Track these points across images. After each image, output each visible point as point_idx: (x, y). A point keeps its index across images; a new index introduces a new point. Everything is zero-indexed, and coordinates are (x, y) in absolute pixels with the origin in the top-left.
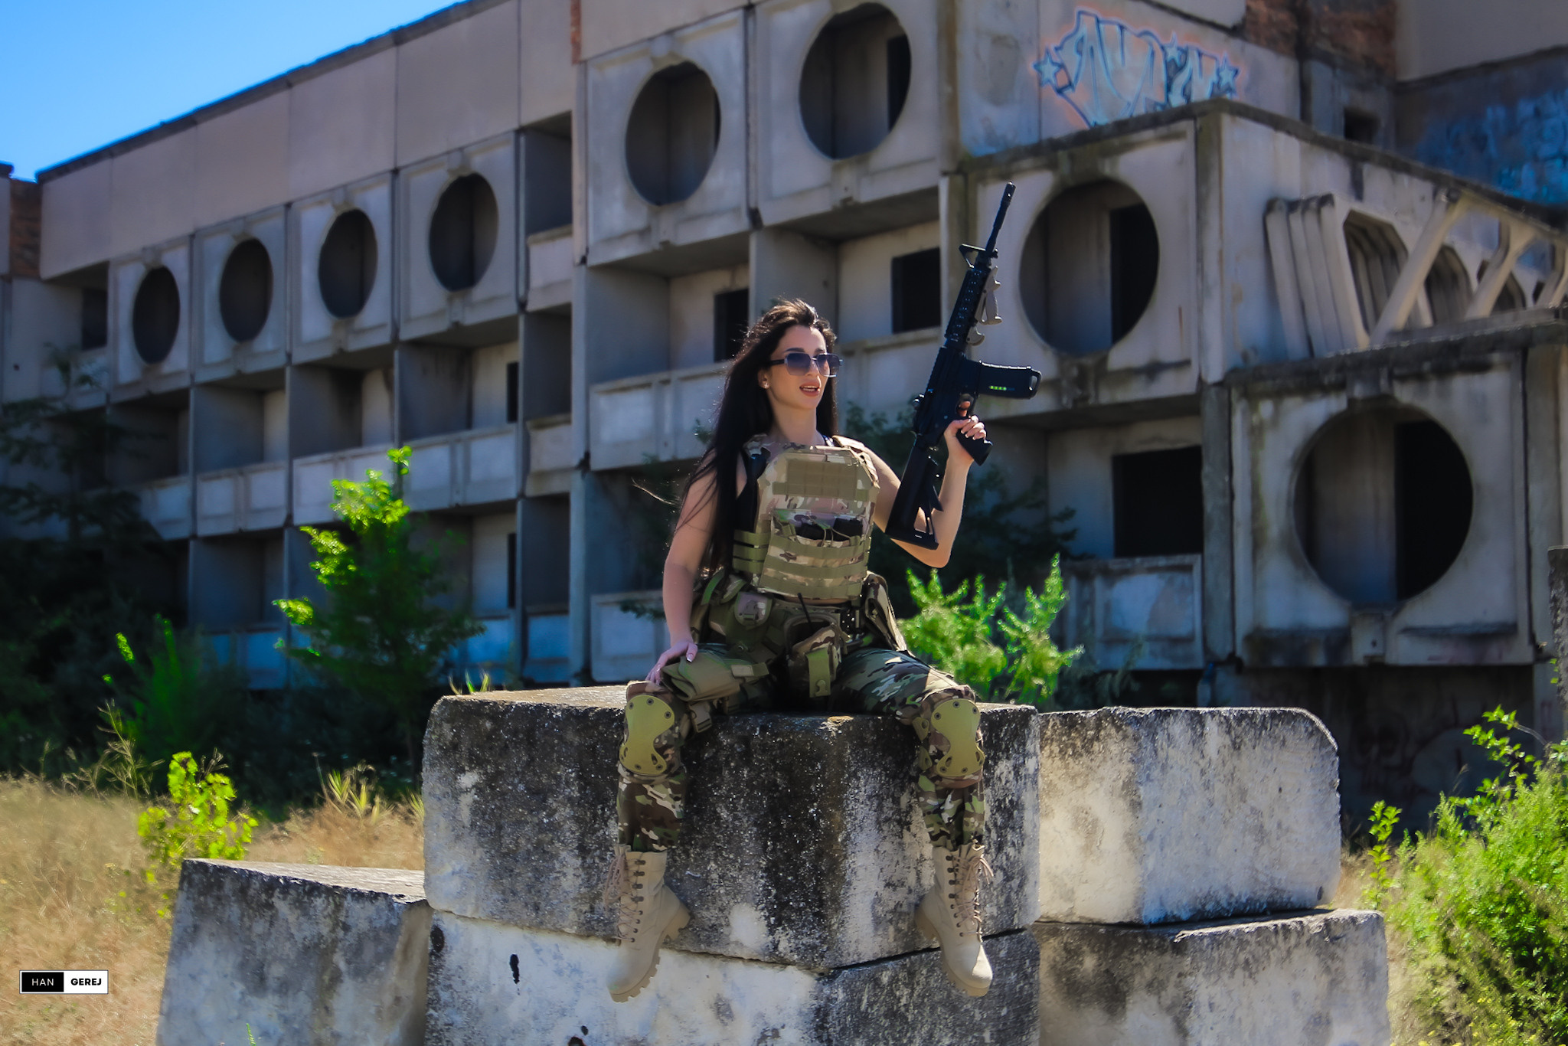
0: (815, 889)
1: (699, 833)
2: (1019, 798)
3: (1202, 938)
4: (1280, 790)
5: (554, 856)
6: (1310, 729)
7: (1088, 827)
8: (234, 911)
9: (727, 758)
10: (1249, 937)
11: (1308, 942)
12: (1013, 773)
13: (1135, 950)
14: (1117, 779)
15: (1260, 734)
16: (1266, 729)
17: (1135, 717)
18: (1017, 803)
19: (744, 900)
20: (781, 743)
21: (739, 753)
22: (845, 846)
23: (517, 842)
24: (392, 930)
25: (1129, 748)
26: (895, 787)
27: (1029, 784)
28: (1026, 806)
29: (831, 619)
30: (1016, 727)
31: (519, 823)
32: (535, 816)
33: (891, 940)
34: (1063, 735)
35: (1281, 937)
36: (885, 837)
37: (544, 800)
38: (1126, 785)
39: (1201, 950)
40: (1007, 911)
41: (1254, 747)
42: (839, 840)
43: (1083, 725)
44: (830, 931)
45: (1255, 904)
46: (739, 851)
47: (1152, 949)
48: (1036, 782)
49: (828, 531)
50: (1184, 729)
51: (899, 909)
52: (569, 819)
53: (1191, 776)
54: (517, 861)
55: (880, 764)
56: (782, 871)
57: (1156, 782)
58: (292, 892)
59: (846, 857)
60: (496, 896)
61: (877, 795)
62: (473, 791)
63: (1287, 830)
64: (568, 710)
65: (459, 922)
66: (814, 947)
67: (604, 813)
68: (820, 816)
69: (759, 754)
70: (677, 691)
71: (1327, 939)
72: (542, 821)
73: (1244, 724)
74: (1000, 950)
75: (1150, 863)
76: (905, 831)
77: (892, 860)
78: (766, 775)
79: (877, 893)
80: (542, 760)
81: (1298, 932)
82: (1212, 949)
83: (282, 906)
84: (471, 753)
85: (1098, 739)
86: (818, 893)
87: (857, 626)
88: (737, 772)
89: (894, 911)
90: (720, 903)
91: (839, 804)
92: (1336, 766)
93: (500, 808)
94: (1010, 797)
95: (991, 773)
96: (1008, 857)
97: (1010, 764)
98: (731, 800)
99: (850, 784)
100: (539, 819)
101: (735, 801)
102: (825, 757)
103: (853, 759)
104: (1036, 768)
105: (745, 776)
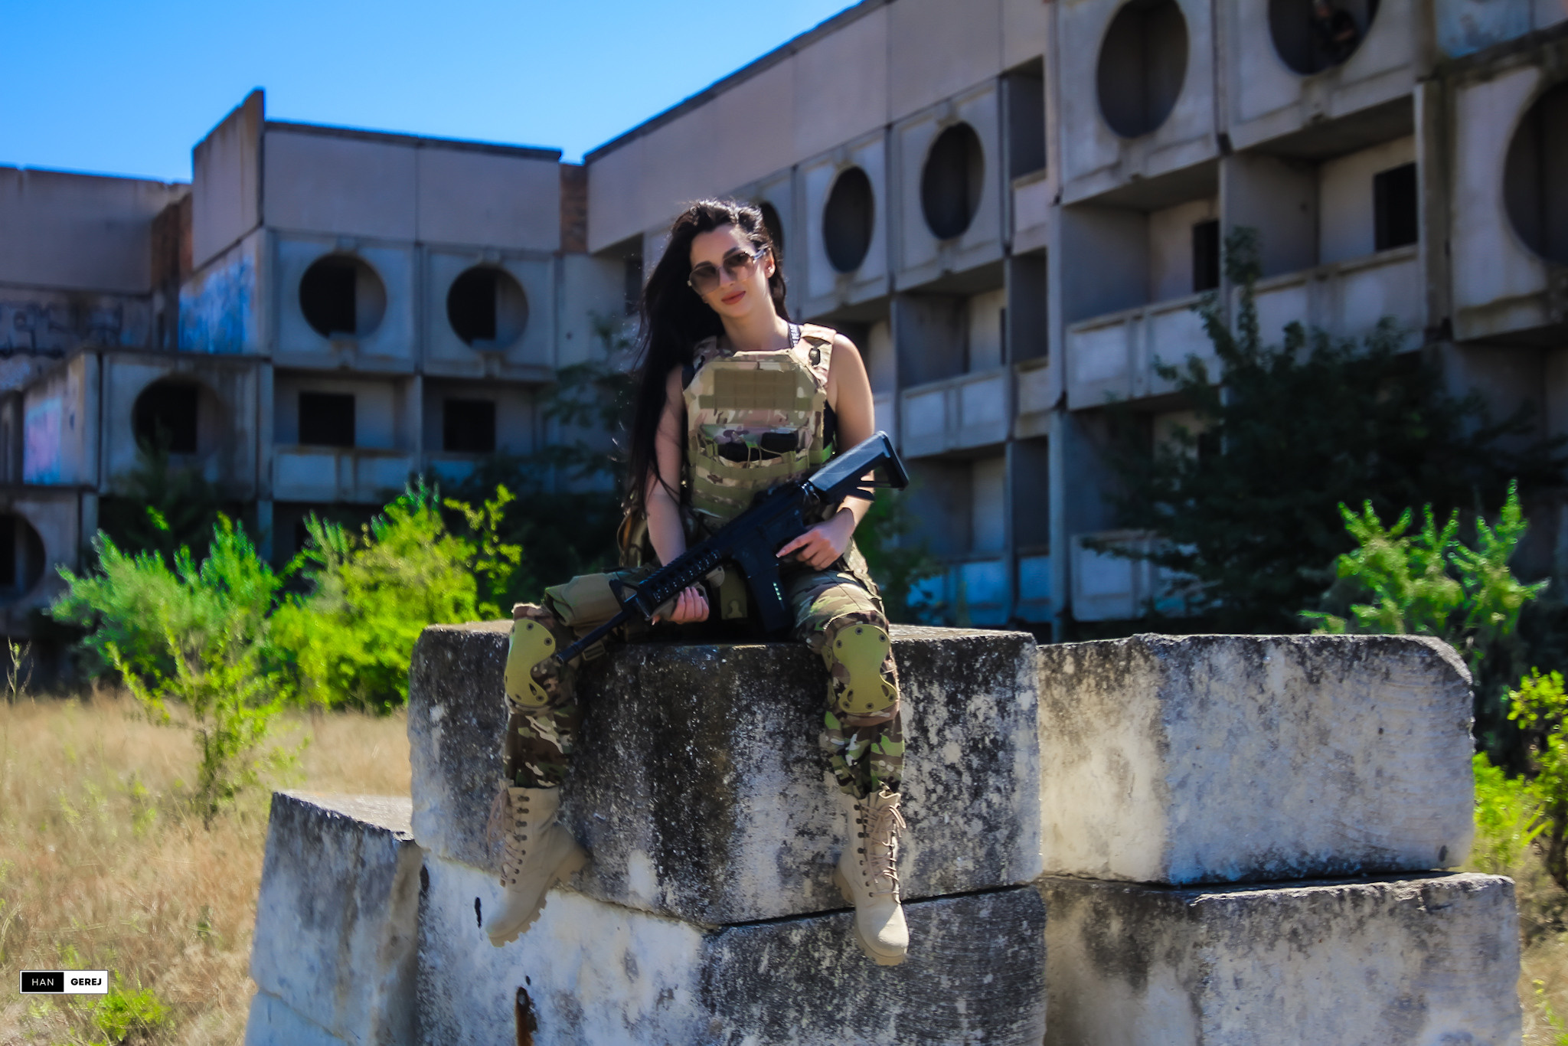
0: (694, 836)
1: (603, 772)
3: (1224, 903)
4: (1381, 731)
6: (1429, 660)
7: (1120, 770)
8: (299, 843)
9: (622, 690)
10: (1298, 903)
11: (1392, 912)
12: (996, 709)
13: (1155, 913)
14: (1146, 717)
15: (1351, 666)
16: (1360, 659)
17: (1163, 645)
18: (1003, 743)
19: (639, 847)
20: (663, 674)
22: (735, 789)
23: (473, 779)
24: (390, 867)
25: (1157, 681)
26: (810, 723)
27: (1022, 721)
28: (1018, 745)
30: (999, 658)
31: (474, 759)
32: (484, 751)
33: (808, 893)
35: (1348, 905)
36: (796, 780)
38: (1154, 723)
39: (1223, 916)
40: (991, 865)
41: (1341, 681)
42: (725, 782)
44: (713, 884)
45: (1341, 865)
46: (633, 793)
47: (1170, 914)
48: (1033, 720)
49: (754, 449)
50: (1234, 659)
51: (819, 860)
53: (1244, 714)
55: (786, 698)
56: (667, 816)
57: (1192, 721)
58: (334, 826)
59: (735, 801)
60: (460, 836)
61: (782, 732)
62: (441, 725)
63: (1392, 778)
65: (439, 861)
66: (693, 901)
68: (696, 755)
69: (646, 686)
70: (557, 616)
71: (1422, 908)
72: (490, 758)
73: (1325, 653)
74: (980, 909)
75: (1182, 814)
77: (807, 806)
78: (652, 709)
79: (785, 842)
80: (488, 692)
81: (1376, 899)
82: (1240, 916)
83: (327, 839)
84: (439, 686)
85: (1129, 671)
86: (696, 840)
88: (630, 706)
89: (811, 862)
90: (620, 849)
91: (724, 741)
92: (1470, 704)
93: (460, 743)
94: (992, 736)
95: (961, 709)
96: (989, 805)
97: (991, 699)
98: (626, 736)
99: (741, 719)
100: (487, 755)
101: (629, 738)
102: (702, 689)
103: (744, 692)
104: (1033, 703)
105: (636, 710)
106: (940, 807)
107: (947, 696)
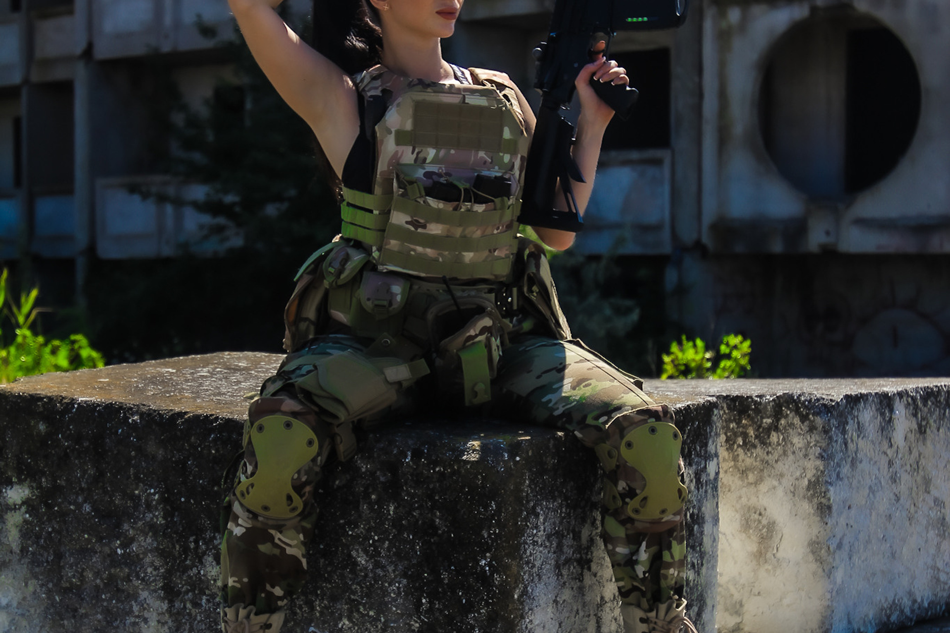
1: (329, 581)
2: (700, 509)
7: (761, 531)
9: (366, 489)
12: (694, 481)
14: (801, 477)
15: (944, 414)
17: (824, 405)
18: (698, 515)
20: (442, 474)
21: (383, 483)
22: (522, 603)
23: (82, 575)
25: (818, 442)
26: (575, 519)
27: (709, 491)
28: (706, 518)
29: (487, 303)
30: (699, 426)
31: (84, 552)
32: (105, 544)
34: (730, 421)
36: (564, 584)
37: (118, 525)
38: (812, 485)
41: (938, 430)
42: (516, 597)
43: (757, 411)
48: (716, 488)
49: (467, 191)
50: (873, 416)
52: (151, 551)
53: (879, 469)
55: (561, 493)
57: (846, 481)
59: (522, 617)
61: (557, 532)
62: (24, 509)
64: (149, 415)
67: (198, 547)
69: (411, 487)
72: (116, 552)
73: (929, 405)
75: (839, 575)
76: (585, 571)
77: (571, 611)
78: (421, 514)
84: (20, 461)
85: (776, 429)
87: (515, 307)
88: (380, 507)
91: (516, 551)
93: (59, 532)
94: (691, 511)
98: (371, 542)
99: (528, 524)
100: (111, 548)
101: (377, 544)
102: (501, 493)
103: (532, 492)
104: (717, 471)
105: (391, 513)
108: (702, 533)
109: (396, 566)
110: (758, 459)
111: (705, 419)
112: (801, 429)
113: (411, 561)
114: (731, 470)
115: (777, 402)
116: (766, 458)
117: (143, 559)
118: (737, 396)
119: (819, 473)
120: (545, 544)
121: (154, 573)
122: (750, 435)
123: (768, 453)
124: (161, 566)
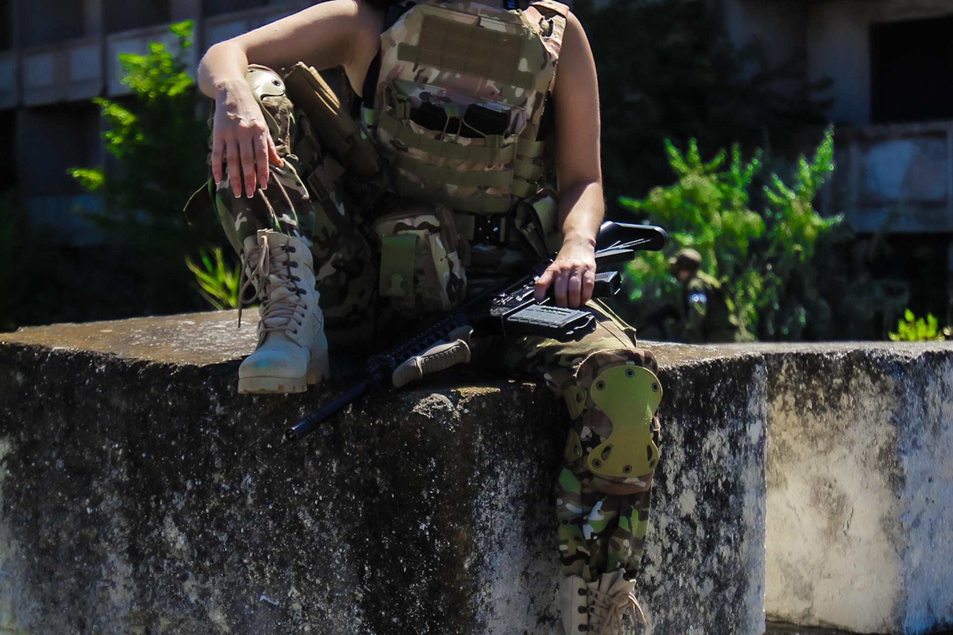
1: (277, 545)
2: (737, 477)
5: (103, 559)
7: (831, 505)
9: (310, 444)
12: (728, 445)
14: (873, 445)
17: (898, 363)
18: (734, 484)
20: (382, 428)
21: (326, 437)
22: (476, 574)
23: (57, 536)
25: (889, 405)
27: (751, 457)
28: (747, 486)
30: (733, 384)
31: (60, 511)
32: (76, 503)
34: (800, 381)
36: (538, 554)
37: (88, 483)
38: (884, 454)
42: (466, 566)
43: (827, 370)
46: (327, 577)
48: (761, 454)
49: (453, 120)
52: (117, 510)
54: (58, 561)
56: (385, 610)
57: (926, 449)
59: (476, 590)
60: (35, 605)
61: (525, 496)
62: (5, 464)
64: (114, 364)
67: (158, 506)
68: (435, 535)
69: (352, 441)
72: (86, 511)
75: (916, 557)
78: (362, 472)
80: (83, 429)
85: (847, 390)
88: (324, 464)
91: (466, 515)
93: (36, 490)
94: (724, 479)
95: (697, 449)
96: (720, 560)
97: (724, 434)
98: (316, 502)
99: (483, 485)
100: (81, 507)
101: (322, 505)
102: (443, 449)
103: (487, 449)
104: (762, 435)
105: (334, 470)
106: (675, 570)
107: (685, 436)
108: (741, 504)
109: (340, 530)
110: (828, 424)
111: (743, 376)
112: (873, 390)
113: (354, 525)
114: (800, 436)
115: (848, 359)
116: (836, 423)
117: (111, 519)
118: (808, 354)
119: (891, 440)
120: (508, 509)
121: (121, 534)
122: (820, 397)
123: (838, 418)
124: (126, 527)
